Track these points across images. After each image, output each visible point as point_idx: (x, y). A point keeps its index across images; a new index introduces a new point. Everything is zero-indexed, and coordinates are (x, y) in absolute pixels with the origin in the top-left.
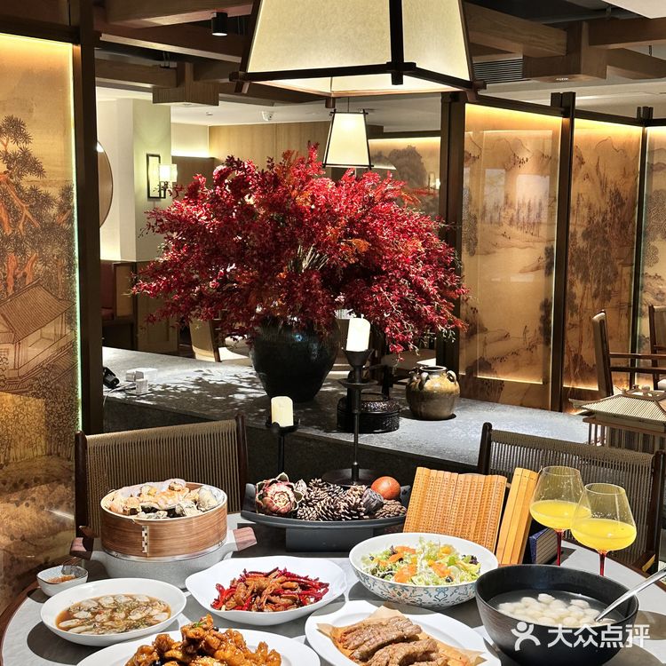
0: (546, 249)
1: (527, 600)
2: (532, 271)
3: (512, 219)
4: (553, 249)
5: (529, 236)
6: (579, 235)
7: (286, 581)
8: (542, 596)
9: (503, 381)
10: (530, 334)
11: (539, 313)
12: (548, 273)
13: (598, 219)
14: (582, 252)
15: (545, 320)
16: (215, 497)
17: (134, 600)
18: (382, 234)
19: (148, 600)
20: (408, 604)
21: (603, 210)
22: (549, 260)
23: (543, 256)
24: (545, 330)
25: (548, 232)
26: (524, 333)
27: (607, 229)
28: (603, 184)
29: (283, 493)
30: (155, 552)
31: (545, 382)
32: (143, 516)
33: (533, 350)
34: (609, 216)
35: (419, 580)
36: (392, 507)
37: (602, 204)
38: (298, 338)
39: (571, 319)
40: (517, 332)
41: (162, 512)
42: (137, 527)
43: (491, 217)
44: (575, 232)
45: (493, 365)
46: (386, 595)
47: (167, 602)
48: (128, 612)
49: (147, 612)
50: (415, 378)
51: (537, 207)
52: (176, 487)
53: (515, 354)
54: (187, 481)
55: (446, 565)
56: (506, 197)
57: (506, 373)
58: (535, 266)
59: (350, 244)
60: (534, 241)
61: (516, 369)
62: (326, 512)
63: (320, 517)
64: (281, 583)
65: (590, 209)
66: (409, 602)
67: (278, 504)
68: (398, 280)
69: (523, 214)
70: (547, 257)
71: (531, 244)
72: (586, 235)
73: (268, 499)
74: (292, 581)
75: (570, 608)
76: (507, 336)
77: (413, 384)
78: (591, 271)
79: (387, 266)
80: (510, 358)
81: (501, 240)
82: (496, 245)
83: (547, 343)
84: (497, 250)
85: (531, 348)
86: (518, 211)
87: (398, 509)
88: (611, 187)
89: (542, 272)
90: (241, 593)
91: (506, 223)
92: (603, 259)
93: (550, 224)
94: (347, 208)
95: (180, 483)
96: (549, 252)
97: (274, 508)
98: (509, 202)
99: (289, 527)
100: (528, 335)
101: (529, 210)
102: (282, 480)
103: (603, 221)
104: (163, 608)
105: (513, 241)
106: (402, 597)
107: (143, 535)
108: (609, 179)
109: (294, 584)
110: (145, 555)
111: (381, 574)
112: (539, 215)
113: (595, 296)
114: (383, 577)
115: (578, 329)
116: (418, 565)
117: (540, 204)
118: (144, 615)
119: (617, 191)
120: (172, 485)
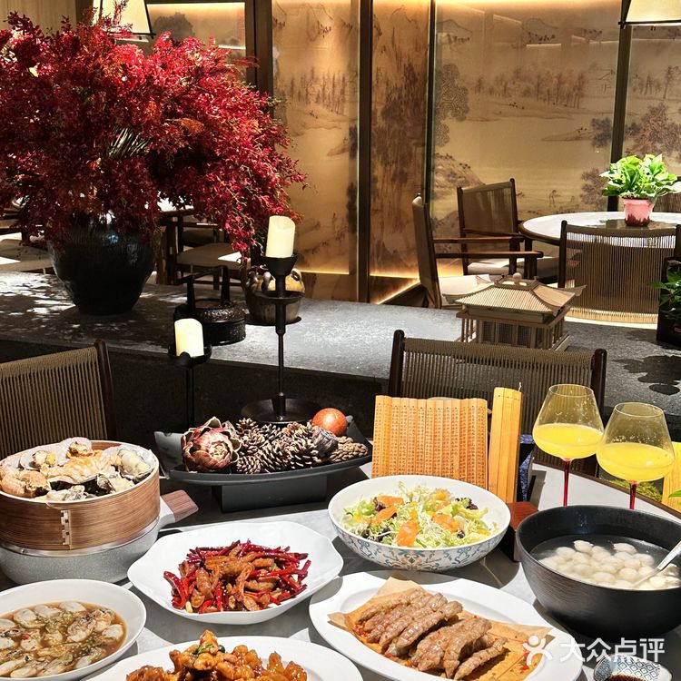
0: (350, 129)
1: (563, 551)
2: (338, 154)
3: (318, 96)
4: (356, 129)
5: (334, 115)
6: (379, 113)
7: (257, 558)
8: (579, 544)
9: (315, 274)
10: (338, 223)
11: (345, 199)
12: (353, 156)
13: (395, 96)
14: (382, 131)
15: (351, 206)
16: (142, 460)
17: (65, 611)
18: (211, 112)
19: (83, 609)
20: (420, 571)
21: (399, 86)
22: (353, 141)
23: (348, 137)
24: (351, 217)
25: (352, 109)
26: (333, 222)
27: (403, 107)
28: (399, 58)
29: (220, 443)
30: (80, 543)
31: (352, 273)
32: (56, 497)
33: (342, 239)
34: (404, 93)
35: (428, 539)
36: (348, 446)
37: (397, 79)
38: (114, 238)
39: (375, 204)
40: (326, 221)
41: (78, 488)
42: (54, 513)
43: (299, 93)
44: (376, 110)
45: (305, 258)
46: (392, 562)
47: (112, 609)
48: (64, 631)
49: (90, 626)
50: (256, 279)
51: (341, 83)
52: (80, 449)
53: (325, 244)
54: (90, 439)
55: (451, 515)
56: (313, 71)
57: (317, 266)
58: (340, 148)
59: (177, 124)
60: (340, 121)
61: (327, 261)
62: (272, 460)
63: (265, 467)
64: (251, 562)
65: (387, 85)
66: (422, 568)
67: (215, 458)
68: (237, 167)
69: (329, 91)
70: (352, 139)
71: (336, 123)
72: (386, 113)
73: (202, 452)
74: (265, 557)
75: (617, 555)
76: (317, 226)
77: (255, 285)
78: (390, 153)
79: (222, 150)
80: (321, 248)
81: (308, 119)
82: (304, 126)
83: (354, 231)
84: (306, 131)
85: (339, 238)
86: (324, 86)
87: (357, 448)
88: (405, 61)
89: (346, 156)
90: (205, 582)
91: (313, 99)
92: (400, 139)
93: (353, 102)
94: (167, 80)
95: (83, 444)
96: (352, 132)
97: (211, 462)
98: (315, 77)
99: (226, 484)
100: (337, 223)
101: (334, 86)
102: (214, 426)
103: (399, 98)
104: (111, 618)
105: (320, 120)
106: (414, 564)
107: (63, 522)
108: (403, 52)
109: (270, 561)
110: (67, 548)
111: (376, 535)
112: (343, 92)
113: (393, 180)
114: (380, 539)
115: (380, 214)
116: (420, 520)
117: (344, 79)
118: (88, 632)
119: (410, 65)
120: (73, 446)
